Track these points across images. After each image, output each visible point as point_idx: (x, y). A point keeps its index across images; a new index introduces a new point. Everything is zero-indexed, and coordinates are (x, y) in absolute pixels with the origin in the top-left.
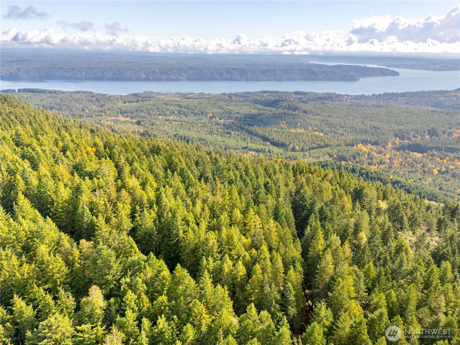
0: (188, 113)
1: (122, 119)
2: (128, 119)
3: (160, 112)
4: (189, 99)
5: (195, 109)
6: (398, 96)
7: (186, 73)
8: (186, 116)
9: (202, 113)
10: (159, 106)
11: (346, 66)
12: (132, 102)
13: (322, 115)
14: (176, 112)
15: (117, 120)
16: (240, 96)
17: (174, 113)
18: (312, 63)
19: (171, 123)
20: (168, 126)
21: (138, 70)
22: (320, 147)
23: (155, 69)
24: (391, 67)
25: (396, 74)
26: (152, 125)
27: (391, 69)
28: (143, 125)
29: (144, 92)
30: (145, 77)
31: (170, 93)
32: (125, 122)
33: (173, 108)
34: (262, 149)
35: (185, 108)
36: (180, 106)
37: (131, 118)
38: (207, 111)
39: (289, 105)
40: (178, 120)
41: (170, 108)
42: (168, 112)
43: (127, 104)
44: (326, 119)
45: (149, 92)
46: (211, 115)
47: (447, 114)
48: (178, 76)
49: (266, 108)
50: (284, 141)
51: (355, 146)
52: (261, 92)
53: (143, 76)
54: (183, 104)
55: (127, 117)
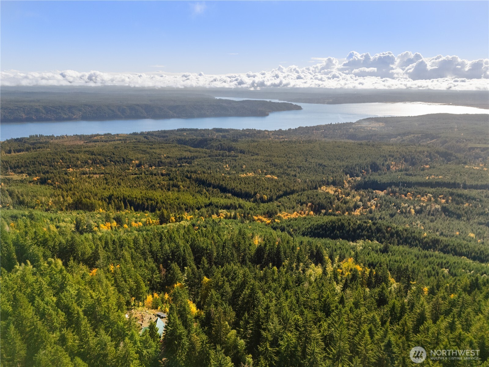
0: (106, 161)
1: (16, 177)
2: (24, 176)
3: (68, 164)
4: (96, 142)
5: (113, 156)
6: (313, 130)
7: (80, 110)
8: (104, 166)
9: (124, 160)
10: (63, 154)
11: (254, 101)
12: (19, 151)
13: (261, 154)
14: (89, 161)
15: (9, 180)
16: (156, 136)
17: (86, 162)
18: (218, 98)
19: (89, 177)
20: (89, 183)
21: (16, 109)
22: (286, 194)
23: (38, 107)
24: (294, 102)
25: (299, 108)
26: (66, 183)
27: (294, 104)
28: (52, 185)
29: (31, 137)
30: (26, 116)
31: (66, 136)
32: (22, 181)
33: (83, 156)
34: (231, 204)
35: (100, 155)
36: (93, 153)
37: (29, 174)
38: (130, 157)
39: (221, 145)
40: (97, 172)
41: (79, 156)
42: (79, 162)
43: (13, 154)
44: (268, 158)
45: (37, 136)
46: (137, 162)
47: (373, 146)
48: (70, 114)
49: (198, 149)
50: (248, 190)
51: (319, 188)
52: (178, 130)
53: (22, 116)
54: (95, 150)
55: (22, 172)
